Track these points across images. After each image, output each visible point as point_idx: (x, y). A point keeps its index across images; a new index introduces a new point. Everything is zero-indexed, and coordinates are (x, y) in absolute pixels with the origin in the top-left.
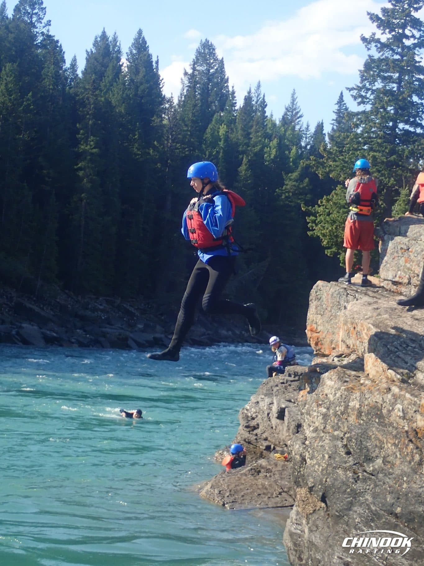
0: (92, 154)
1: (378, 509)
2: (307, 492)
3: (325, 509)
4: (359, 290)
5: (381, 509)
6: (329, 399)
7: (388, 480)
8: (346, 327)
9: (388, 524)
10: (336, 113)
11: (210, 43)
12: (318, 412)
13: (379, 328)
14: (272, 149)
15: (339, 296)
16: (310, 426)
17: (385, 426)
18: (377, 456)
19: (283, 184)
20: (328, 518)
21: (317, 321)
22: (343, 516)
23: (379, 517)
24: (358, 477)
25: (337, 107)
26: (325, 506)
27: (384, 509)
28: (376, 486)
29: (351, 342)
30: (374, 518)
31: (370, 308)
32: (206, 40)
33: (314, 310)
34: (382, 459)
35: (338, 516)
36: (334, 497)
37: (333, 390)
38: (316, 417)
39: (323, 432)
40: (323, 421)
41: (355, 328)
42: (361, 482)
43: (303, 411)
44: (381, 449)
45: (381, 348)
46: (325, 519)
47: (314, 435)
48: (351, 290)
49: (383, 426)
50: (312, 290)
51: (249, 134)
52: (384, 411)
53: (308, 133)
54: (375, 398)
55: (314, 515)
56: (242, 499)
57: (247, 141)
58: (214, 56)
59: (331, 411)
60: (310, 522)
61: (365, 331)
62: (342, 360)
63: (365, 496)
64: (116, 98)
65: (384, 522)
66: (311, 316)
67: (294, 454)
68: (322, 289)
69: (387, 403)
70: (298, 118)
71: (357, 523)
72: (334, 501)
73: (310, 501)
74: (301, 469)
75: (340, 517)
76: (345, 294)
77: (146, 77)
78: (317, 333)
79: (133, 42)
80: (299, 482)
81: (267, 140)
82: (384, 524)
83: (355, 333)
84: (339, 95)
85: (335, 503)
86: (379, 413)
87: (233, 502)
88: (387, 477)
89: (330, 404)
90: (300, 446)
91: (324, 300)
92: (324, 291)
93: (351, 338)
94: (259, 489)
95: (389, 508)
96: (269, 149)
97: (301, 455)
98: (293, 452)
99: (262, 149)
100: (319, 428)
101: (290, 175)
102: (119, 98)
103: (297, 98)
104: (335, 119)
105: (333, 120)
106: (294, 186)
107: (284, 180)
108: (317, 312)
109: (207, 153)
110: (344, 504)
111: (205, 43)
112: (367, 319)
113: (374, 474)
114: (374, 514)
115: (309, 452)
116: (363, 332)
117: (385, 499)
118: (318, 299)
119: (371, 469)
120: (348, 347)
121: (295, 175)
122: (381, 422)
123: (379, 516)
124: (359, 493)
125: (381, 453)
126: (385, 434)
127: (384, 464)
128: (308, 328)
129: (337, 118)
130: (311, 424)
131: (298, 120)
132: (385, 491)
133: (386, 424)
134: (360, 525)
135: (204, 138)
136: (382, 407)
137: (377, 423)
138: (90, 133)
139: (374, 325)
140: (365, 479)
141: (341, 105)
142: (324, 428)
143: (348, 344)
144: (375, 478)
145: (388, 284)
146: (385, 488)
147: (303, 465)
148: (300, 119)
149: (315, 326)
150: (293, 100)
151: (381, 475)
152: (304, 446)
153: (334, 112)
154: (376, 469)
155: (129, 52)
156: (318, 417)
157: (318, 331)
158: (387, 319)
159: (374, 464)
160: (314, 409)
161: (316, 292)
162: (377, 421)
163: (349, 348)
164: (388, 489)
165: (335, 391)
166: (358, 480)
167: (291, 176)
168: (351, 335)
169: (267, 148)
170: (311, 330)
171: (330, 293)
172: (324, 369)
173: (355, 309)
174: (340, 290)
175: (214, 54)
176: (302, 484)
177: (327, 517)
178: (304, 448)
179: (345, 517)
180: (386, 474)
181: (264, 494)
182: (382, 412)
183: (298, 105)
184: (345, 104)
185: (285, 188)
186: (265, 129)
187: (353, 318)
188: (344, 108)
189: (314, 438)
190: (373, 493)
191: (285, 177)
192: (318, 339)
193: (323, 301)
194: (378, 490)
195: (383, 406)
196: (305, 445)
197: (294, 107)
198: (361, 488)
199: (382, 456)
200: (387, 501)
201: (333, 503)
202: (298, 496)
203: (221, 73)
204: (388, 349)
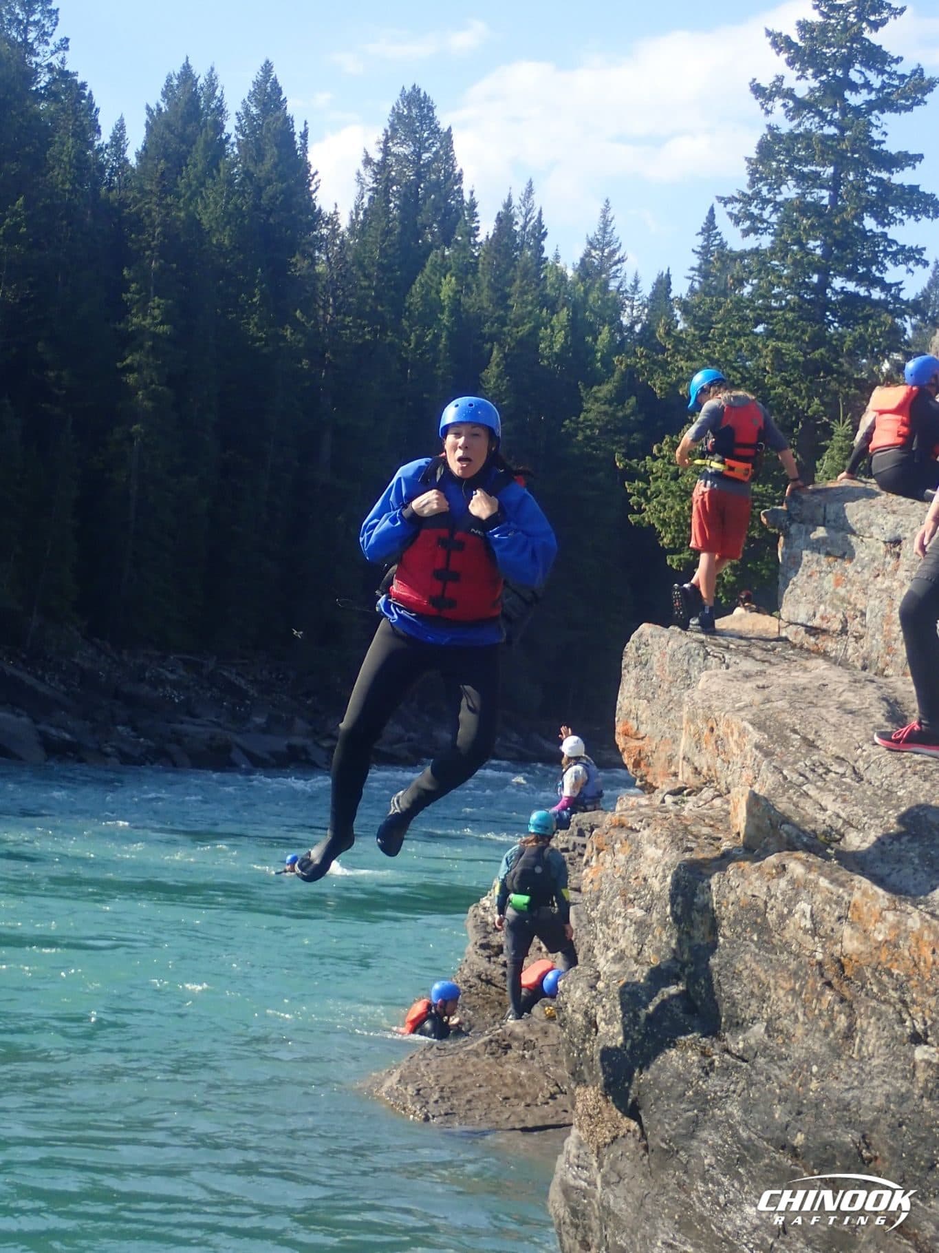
0: (155, 336)
1: (754, 1136)
2: (600, 1097)
3: (638, 1135)
4: (732, 646)
5: (760, 1137)
6: (650, 888)
7: (777, 1072)
8: (692, 728)
9: (777, 1169)
10: (697, 253)
11: (422, 95)
12: (625, 918)
13: (765, 731)
14: (556, 332)
15: (687, 658)
16: (608, 949)
17: (773, 949)
18: (754, 1018)
19: (581, 410)
20: (644, 1155)
21: (639, 713)
22: (677, 1152)
23: (757, 1155)
24: (712, 1063)
25: (700, 240)
26: (637, 1128)
27: (768, 1136)
28: (751, 1084)
29: (703, 761)
30: (745, 1157)
31: (748, 685)
32: (414, 87)
33: (632, 688)
34: (765, 1024)
35: (667, 1151)
36: (658, 1108)
37: (660, 869)
38: (621, 929)
39: (636, 961)
40: (636, 938)
41: (712, 730)
42: (717, 1075)
43: (593, 914)
44: (764, 1001)
45: (769, 775)
46: (638, 1158)
47: (616, 968)
48: (715, 645)
49: (767, 951)
50: (628, 645)
51: (507, 296)
52: (772, 917)
53: (636, 297)
54: (751, 887)
55: (614, 1147)
56: (468, 1107)
57: (502, 312)
58: (431, 123)
59: (655, 916)
60: (605, 1163)
61: (736, 736)
62: (683, 802)
63: (727, 1106)
64: (212, 213)
65: (766, 1165)
66: (626, 701)
67: (570, 1009)
68: (650, 642)
69: (777, 898)
70: (616, 263)
71: (707, 1167)
72: (657, 1116)
73: (606, 1115)
74: (587, 1045)
75: (670, 1153)
76: (702, 653)
77: (280, 168)
78: (638, 739)
79: (252, 90)
80: (581, 1073)
81: (545, 310)
82: (766, 1171)
83: (713, 742)
84: (706, 213)
85: (659, 1121)
86: (759, 920)
87: (446, 1114)
88: (776, 1064)
89: (652, 900)
90: (584, 994)
91: (655, 667)
92: (656, 647)
93: (703, 751)
94: (505, 1085)
95: (778, 1133)
96: (549, 330)
97: (586, 1014)
98: (569, 1005)
99: (534, 332)
100: (627, 952)
101: (595, 388)
102: (219, 212)
103: (613, 218)
104: (696, 266)
105: (693, 269)
106: (605, 413)
107: (582, 399)
108: (638, 693)
109: (413, 337)
110: (679, 1125)
111: (410, 94)
112: (740, 709)
113: (746, 1056)
114: (747, 1149)
115: (603, 1006)
116: (730, 738)
117: (771, 1114)
118: (641, 663)
119: (741, 1045)
120: (697, 771)
121: (605, 390)
122: (765, 941)
123: (756, 1153)
124: (714, 1099)
125: (764, 1011)
126: (773, 968)
127: (769, 1036)
128: (619, 728)
129: (700, 266)
130: (610, 943)
131: (614, 268)
132: (769, 1096)
133: (774, 947)
134: (713, 1172)
135: (407, 305)
136: (766, 906)
137: (756, 944)
138: (152, 289)
139: (753, 724)
140: (727, 1069)
141: (709, 236)
142: (639, 954)
143: (697, 764)
144: (749, 1067)
145: (796, 633)
146: (770, 1090)
147: (590, 1034)
148: (619, 266)
149: (633, 723)
150: (605, 224)
151: (761, 1061)
152: (594, 993)
153: (693, 251)
154: (751, 1048)
155: (242, 111)
156: (625, 927)
157: (640, 736)
158: (784, 711)
159: (747, 1035)
160: (618, 910)
161: (638, 649)
162: (755, 938)
163: (700, 774)
164: (778, 1091)
165: (664, 870)
166: (712, 1070)
167: (599, 391)
168: (704, 746)
169: (546, 329)
170: (626, 734)
171: (668, 650)
172: (641, 821)
173: (714, 688)
174: (689, 645)
175: (432, 119)
176: (587, 1077)
177: (642, 1152)
178: (594, 997)
179: (682, 1153)
180: (773, 1057)
181: (517, 1096)
182: (765, 919)
183: (615, 233)
184: (719, 234)
185: (585, 417)
186: (540, 288)
187: (709, 707)
188: (717, 242)
189: (615, 974)
190: (745, 1100)
191: (583, 394)
192: (640, 753)
193: (651, 669)
194: (754, 1093)
195: (769, 906)
196: (596, 989)
197: (607, 239)
198: (718, 1088)
199: (765, 1016)
200: (774, 1117)
201: (655, 1122)
202: (579, 1105)
203: (447, 162)
204: (785, 778)
